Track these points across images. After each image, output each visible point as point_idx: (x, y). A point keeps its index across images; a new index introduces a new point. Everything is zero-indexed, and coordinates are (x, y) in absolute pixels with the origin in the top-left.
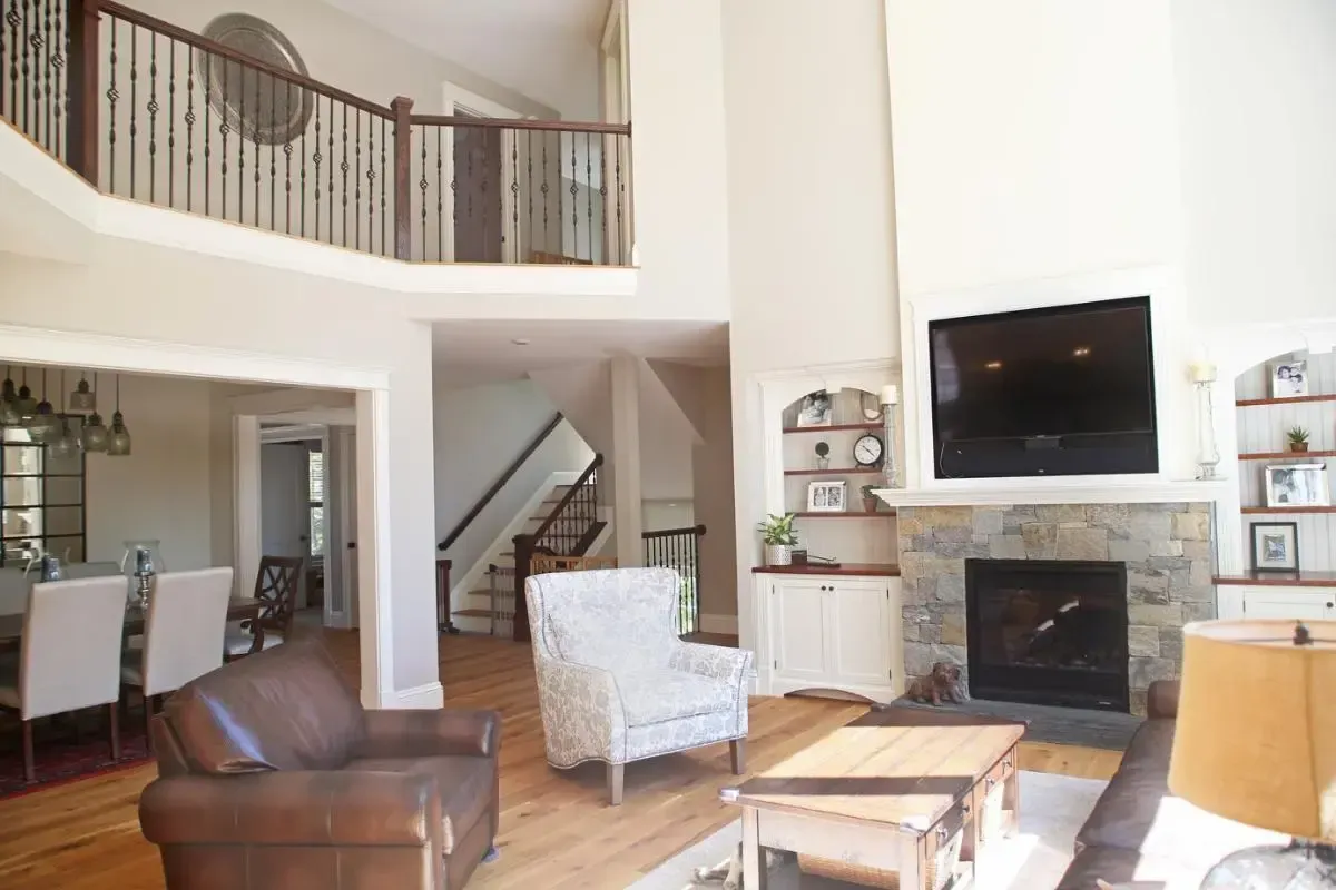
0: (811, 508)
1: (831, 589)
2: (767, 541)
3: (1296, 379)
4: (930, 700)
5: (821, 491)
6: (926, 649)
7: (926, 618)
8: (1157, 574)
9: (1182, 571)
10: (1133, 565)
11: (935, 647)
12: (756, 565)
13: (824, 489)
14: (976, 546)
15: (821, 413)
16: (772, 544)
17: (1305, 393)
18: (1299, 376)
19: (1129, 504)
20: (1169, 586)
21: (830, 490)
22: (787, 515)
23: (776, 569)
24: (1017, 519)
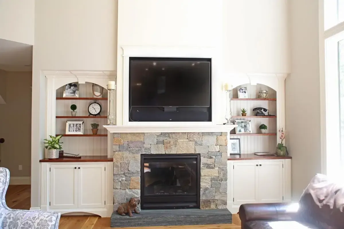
0: (67, 133)
1: (79, 168)
2: (47, 147)
3: (244, 93)
4: (127, 214)
5: (72, 125)
6: (124, 192)
7: (124, 179)
8: (211, 158)
9: (219, 157)
10: (203, 155)
11: (127, 190)
12: (41, 158)
13: (74, 124)
14: (146, 149)
15: (74, 92)
16: (50, 149)
17: (247, 97)
18: (245, 92)
19: (202, 133)
20: (215, 162)
21: (76, 125)
22: (57, 136)
23: (51, 160)
24: (162, 138)
